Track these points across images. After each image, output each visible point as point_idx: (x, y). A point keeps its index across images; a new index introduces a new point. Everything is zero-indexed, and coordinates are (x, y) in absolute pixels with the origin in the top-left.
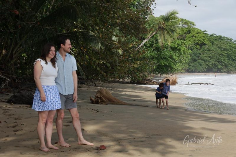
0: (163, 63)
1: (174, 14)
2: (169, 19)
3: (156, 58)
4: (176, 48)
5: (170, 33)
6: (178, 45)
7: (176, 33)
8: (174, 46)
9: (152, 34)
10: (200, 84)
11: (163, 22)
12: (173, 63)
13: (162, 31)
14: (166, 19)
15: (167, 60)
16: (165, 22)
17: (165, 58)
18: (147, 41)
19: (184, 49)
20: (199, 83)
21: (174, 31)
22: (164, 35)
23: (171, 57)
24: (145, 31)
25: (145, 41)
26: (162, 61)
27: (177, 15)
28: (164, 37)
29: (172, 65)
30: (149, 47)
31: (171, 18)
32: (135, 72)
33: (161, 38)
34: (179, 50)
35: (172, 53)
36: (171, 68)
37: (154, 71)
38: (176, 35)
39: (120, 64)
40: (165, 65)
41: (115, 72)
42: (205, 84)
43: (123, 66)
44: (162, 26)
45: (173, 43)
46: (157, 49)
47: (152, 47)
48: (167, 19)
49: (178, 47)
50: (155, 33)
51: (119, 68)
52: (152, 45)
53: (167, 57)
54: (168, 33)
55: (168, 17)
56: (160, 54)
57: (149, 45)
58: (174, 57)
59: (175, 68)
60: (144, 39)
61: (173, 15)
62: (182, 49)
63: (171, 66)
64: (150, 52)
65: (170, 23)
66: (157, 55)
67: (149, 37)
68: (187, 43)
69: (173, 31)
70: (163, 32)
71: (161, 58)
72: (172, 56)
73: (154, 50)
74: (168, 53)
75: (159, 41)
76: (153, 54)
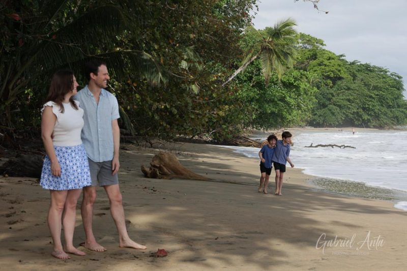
0: (269, 108)
1: (289, 25)
2: (280, 33)
3: (257, 100)
4: (292, 84)
5: (282, 57)
6: (296, 78)
7: (292, 57)
8: (288, 81)
9: (250, 60)
10: (332, 146)
11: (271, 40)
12: (286, 110)
13: (267, 55)
14: (276, 33)
15: (276, 104)
16: (273, 38)
17: (272, 101)
18: (241, 71)
19: (306, 85)
20: (330, 145)
21: (289, 54)
22: (271, 60)
23: (283, 99)
24: (239, 54)
25: (239, 71)
26: (267, 106)
27: (294, 27)
28: (271, 64)
29: (284, 113)
30: (245, 81)
31: (284, 31)
32: (219, 124)
33: (266, 66)
34: (297, 87)
35: (284, 92)
36: (283, 118)
37: (253, 123)
38: (291, 62)
39: (194, 109)
40: (273, 113)
41: (186, 123)
42: (340, 147)
43: (200, 113)
44: (268, 46)
45: (287, 75)
46: (259, 85)
47: (250, 82)
48: (278, 34)
49: (295, 81)
50: (255, 57)
51: (193, 117)
52: (250, 79)
53: (276, 99)
54: (278, 57)
55: (279, 30)
56: (264, 94)
57: (245, 78)
58: (288, 99)
59: (289, 117)
60: (237, 68)
61: (287, 28)
62: (302, 86)
63: (282, 114)
64: (247, 91)
65: (281, 41)
66: (258, 94)
67: (245, 65)
68: (310, 76)
69: (286, 55)
70: (269, 57)
71: (266, 101)
72: (285, 97)
73: (253, 86)
74: (277, 91)
75: (263, 71)
76: (252, 94)
